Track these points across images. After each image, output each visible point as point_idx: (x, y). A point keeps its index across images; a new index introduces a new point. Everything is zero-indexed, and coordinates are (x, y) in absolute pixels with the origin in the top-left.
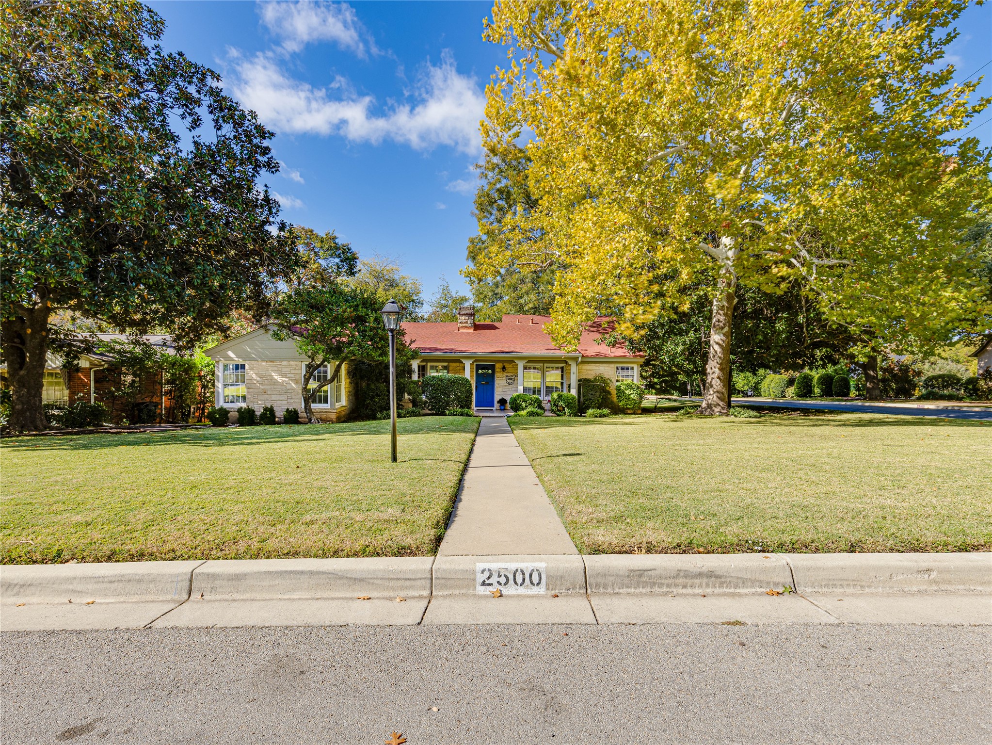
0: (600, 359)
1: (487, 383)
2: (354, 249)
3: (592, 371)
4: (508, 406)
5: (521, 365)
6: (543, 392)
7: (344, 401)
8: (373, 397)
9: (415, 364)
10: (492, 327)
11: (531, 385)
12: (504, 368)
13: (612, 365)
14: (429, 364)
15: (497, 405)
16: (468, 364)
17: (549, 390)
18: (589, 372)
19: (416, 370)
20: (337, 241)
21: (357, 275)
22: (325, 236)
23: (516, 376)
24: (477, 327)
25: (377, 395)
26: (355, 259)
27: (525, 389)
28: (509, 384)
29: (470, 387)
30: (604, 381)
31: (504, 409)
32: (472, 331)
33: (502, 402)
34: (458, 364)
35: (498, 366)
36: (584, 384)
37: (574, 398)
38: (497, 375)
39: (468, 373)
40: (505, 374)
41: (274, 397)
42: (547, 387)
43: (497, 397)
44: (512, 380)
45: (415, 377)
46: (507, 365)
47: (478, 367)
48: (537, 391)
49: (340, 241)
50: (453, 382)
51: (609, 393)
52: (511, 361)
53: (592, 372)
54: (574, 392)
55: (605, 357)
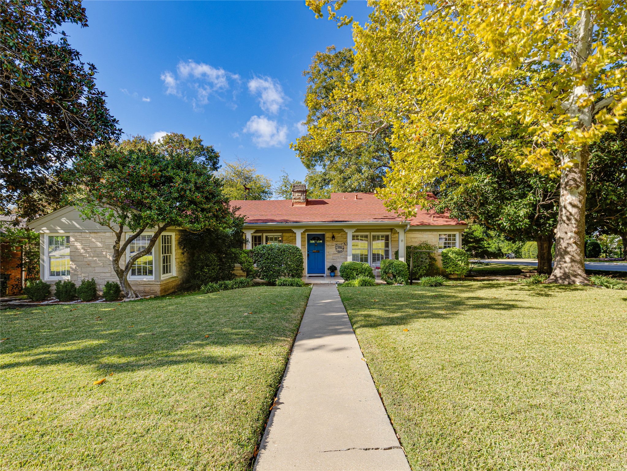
0: (424, 228)
1: (318, 252)
2: (216, 150)
3: (418, 239)
4: (338, 273)
5: (350, 234)
6: (370, 259)
7: (174, 272)
8: (202, 268)
9: (249, 235)
10: (323, 203)
11: (358, 252)
12: (333, 237)
13: (435, 233)
14: (265, 235)
15: (327, 272)
16: (299, 234)
17: (376, 257)
18: (413, 240)
19: (250, 240)
20: (202, 143)
21: (219, 170)
22: (192, 140)
23: (346, 244)
24: (308, 203)
25: (207, 266)
26: (217, 157)
27: (355, 257)
28: (339, 252)
29: (301, 255)
30: (430, 248)
31: (334, 276)
32: (304, 206)
33: (333, 269)
34: (291, 234)
35: (328, 235)
36: (411, 251)
37: (404, 265)
38: (327, 244)
39: (300, 242)
40: (335, 243)
41: (97, 270)
42: (374, 255)
43: (327, 265)
44: (342, 248)
45: (249, 247)
46: (336, 235)
47: (310, 237)
48: (364, 259)
49: (205, 144)
50: (282, 251)
51: (434, 259)
52: (340, 230)
53: (416, 240)
54: (402, 259)
55: (429, 225)
